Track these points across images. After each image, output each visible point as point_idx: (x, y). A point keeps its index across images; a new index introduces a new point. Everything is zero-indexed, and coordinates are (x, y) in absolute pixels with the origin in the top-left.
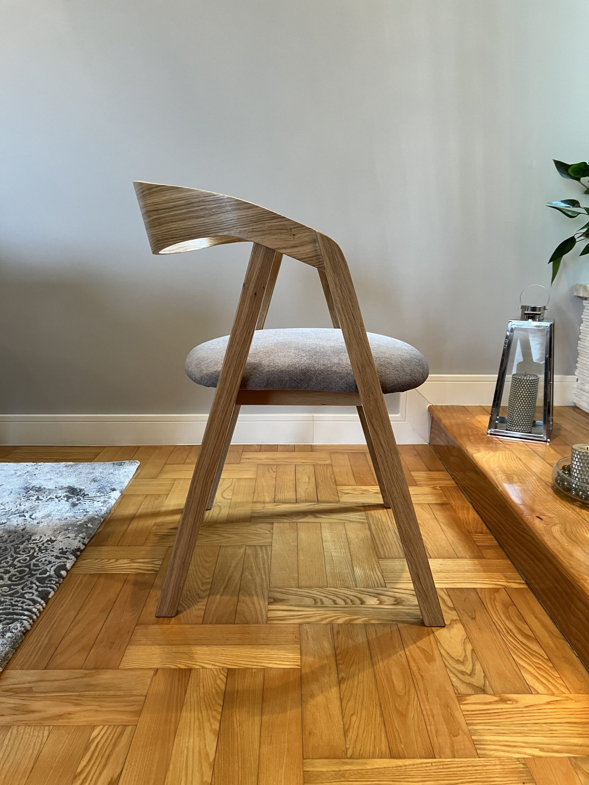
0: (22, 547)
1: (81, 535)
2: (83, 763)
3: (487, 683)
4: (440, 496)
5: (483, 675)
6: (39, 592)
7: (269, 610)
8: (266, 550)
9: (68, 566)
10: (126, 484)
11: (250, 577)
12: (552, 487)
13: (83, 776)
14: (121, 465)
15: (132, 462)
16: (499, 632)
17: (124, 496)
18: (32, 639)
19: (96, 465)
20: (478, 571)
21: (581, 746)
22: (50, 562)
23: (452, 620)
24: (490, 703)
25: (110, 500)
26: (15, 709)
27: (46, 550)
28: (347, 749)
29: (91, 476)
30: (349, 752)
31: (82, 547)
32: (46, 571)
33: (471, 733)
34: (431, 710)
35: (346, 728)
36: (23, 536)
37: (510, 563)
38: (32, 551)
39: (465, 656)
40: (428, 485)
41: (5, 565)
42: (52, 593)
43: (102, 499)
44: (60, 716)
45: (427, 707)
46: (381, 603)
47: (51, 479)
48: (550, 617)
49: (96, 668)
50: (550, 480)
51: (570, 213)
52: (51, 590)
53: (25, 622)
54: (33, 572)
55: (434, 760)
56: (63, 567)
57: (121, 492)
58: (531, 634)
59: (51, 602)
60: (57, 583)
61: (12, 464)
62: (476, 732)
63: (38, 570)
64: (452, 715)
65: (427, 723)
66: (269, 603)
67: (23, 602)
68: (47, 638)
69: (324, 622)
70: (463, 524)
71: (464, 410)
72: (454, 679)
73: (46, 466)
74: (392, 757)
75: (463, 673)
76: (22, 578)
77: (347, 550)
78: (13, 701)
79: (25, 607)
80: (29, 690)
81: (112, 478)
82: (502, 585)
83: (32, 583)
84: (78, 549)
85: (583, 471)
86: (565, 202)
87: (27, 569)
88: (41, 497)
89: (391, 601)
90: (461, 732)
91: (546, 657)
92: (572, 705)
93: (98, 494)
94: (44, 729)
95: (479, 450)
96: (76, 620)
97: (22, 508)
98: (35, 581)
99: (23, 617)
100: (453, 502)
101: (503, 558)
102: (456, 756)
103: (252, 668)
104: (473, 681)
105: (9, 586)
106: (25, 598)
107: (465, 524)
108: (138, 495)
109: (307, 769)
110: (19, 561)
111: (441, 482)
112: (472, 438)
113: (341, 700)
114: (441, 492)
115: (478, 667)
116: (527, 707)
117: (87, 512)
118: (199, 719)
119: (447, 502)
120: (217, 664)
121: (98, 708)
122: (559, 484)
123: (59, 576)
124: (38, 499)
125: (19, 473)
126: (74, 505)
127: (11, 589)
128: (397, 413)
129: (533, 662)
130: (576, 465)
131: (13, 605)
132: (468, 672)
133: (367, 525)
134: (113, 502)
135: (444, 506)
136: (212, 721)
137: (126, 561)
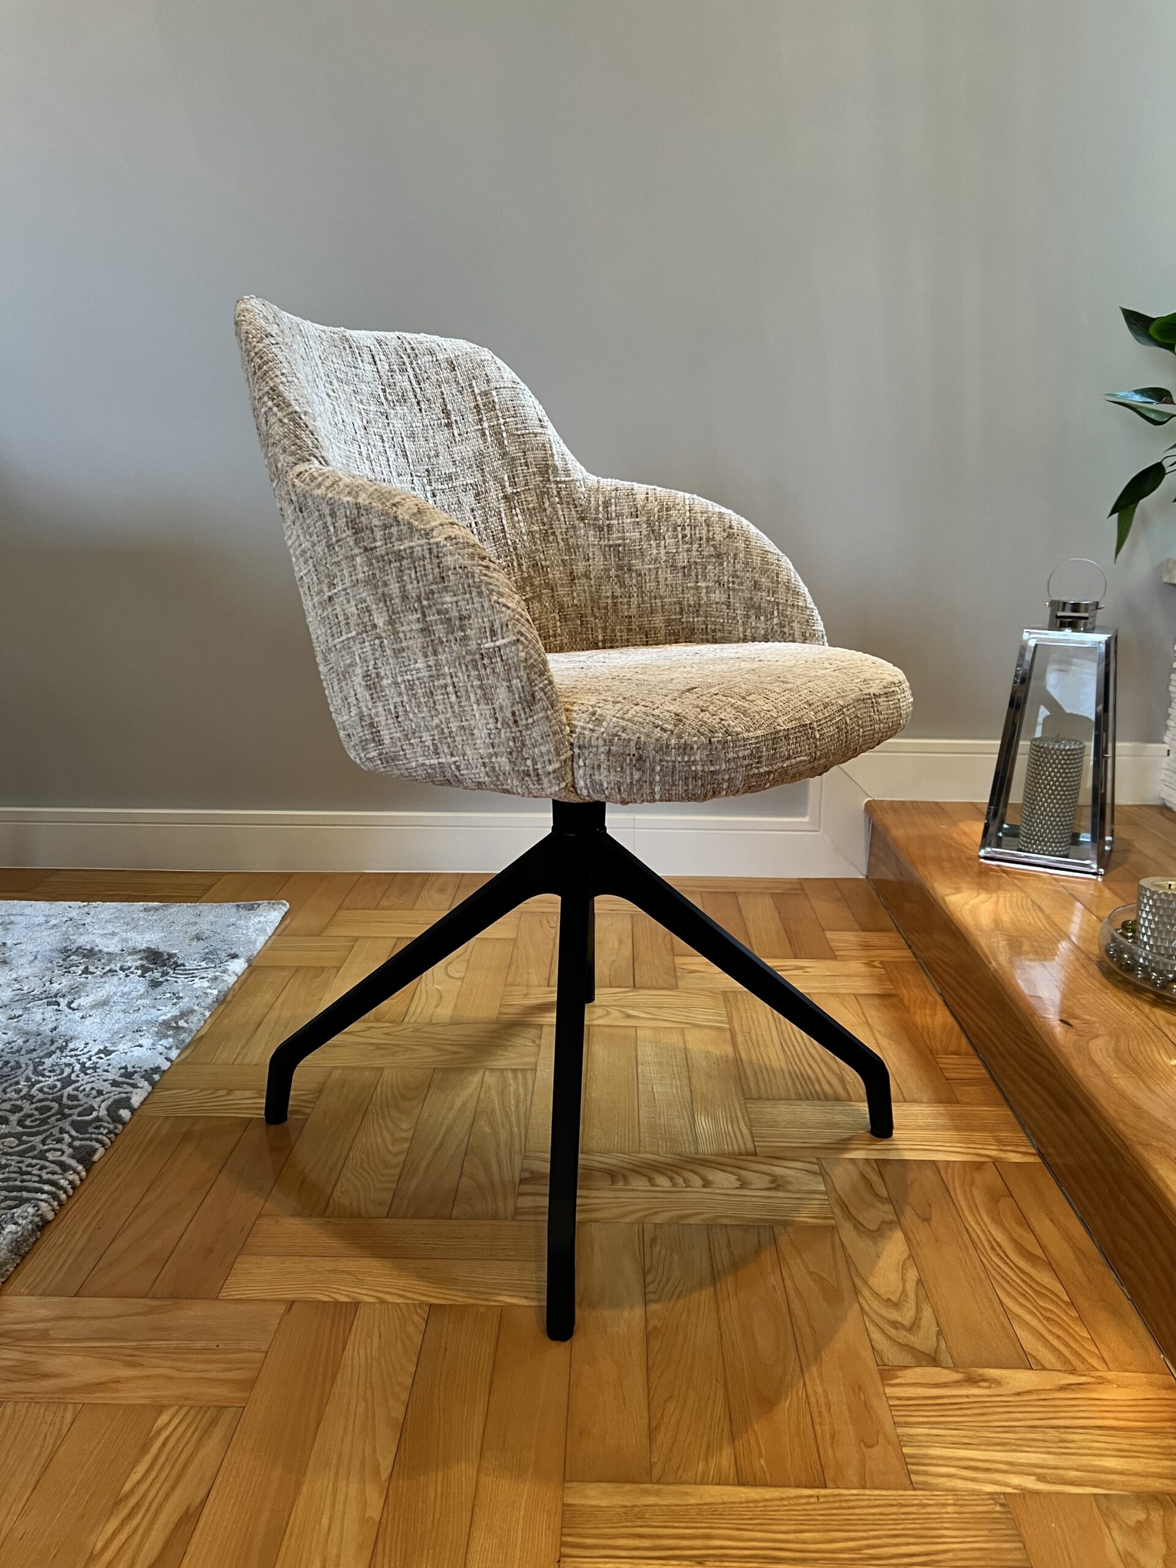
0: (48, 1062)
1: (164, 1042)
2: (135, 1477)
3: (943, 1346)
4: (879, 979)
5: (935, 1329)
6: (75, 1148)
7: (520, 1194)
8: (525, 1078)
9: (136, 1100)
10: (259, 946)
11: (487, 1130)
12: (1100, 964)
13: (132, 1501)
14: (252, 908)
15: (273, 904)
16: (976, 1247)
17: (253, 967)
18: (55, 1238)
19: (204, 907)
20: (946, 1128)
21: (1121, 1473)
22: (100, 1093)
23: (884, 1222)
24: (945, 1385)
25: (226, 977)
26: (11, 1369)
27: (95, 1068)
28: (652, 1465)
29: (193, 930)
30: (656, 1472)
31: (166, 1065)
32: (92, 1109)
33: (900, 1443)
34: (826, 1395)
35: (653, 1425)
36: (52, 1042)
37: (1010, 1112)
38: (67, 1071)
39: (904, 1292)
40: (856, 958)
41: (14, 1095)
42: (101, 1151)
43: (210, 974)
44: (99, 1386)
45: (819, 1389)
46: (744, 1184)
47: (113, 934)
48: (1081, 1220)
49: (174, 1296)
50: (1095, 950)
51: (1153, 416)
52: (97, 1145)
53: (43, 1205)
54: (66, 1111)
55: (823, 1492)
56: (125, 1103)
57: (249, 961)
58: (1038, 1252)
59: (96, 1167)
60: (110, 1132)
61: (42, 906)
62: (911, 1440)
63: (76, 1107)
64: (867, 1406)
65: (817, 1420)
66: (523, 1181)
67: (42, 1168)
68: (86, 1237)
69: (627, 1220)
70: (922, 1036)
71: (937, 810)
72: (876, 1335)
73: (107, 909)
74: (741, 1483)
75: (895, 1324)
76: (44, 1122)
77: (685, 1081)
78: (10, 1356)
79: (45, 1177)
80: (44, 1335)
81: (233, 935)
82: (989, 1156)
83: (62, 1131)
84: (156, 1070)
85: (1160, 932)
86: (1142, 392)
87: (55, 1105)
88: (92, 969)
89: (763, 1182)
90: (881, 1439)
91: (1066, 1298)
92: (1111, 1394)
93: (203, 964)
94: (65, 1410)
95: (958, 890)
96: (143, 1203)
97: (56, 987)
98: (68, 1128)
99: (39, 1196)
100: (905, 992)
101: (996, 1104)
102: (868, 1485)
103: (477, 1305)
104: (914, 1340)
105: (18, 1136)
106: (46, 1159)
107: (925, 1035)
108: (283, 968)
109: (570, 1501)
110: (41, 1090)
111: (884, 952)
112: (946, 864)
113: (648, 1370)
114: (882, 971)
115: (927, 1314)
116: (1018, 1394)
117: (179, 998)
118: (365, 1397)
119: (893, 992)
120: (409, 1295)
121: (173, 1373)
122: (1112, 957)
123: (117, 1119)
124: (86, 971)
125: (53, 922)
126: (155, 984)
127: (21, 1143)
128: (803, 815)
129: (1038, 1307)
130: (1146, 918)
131: (22, 1173)
132: (906, 1322)
133: (728, 1034)
134: (231, 980)
135: (885, 998)
136: (391, 1402)
137: (248, 1094)
